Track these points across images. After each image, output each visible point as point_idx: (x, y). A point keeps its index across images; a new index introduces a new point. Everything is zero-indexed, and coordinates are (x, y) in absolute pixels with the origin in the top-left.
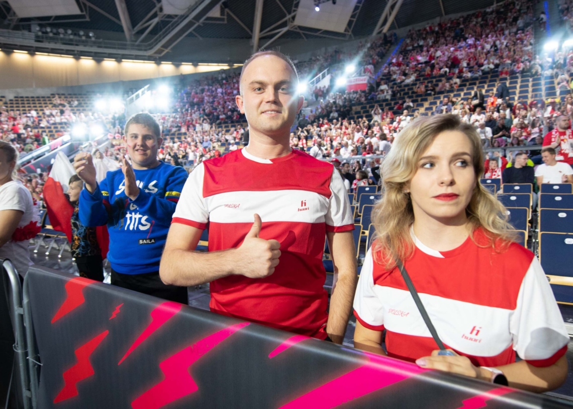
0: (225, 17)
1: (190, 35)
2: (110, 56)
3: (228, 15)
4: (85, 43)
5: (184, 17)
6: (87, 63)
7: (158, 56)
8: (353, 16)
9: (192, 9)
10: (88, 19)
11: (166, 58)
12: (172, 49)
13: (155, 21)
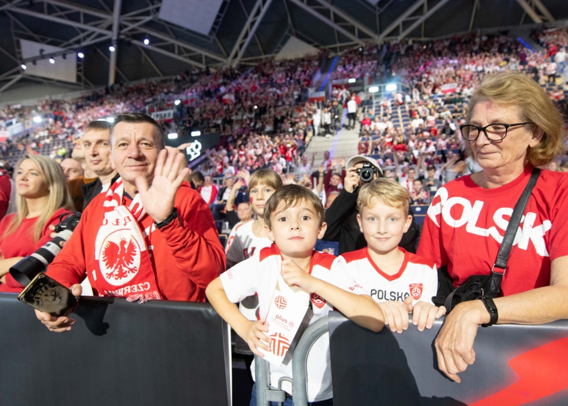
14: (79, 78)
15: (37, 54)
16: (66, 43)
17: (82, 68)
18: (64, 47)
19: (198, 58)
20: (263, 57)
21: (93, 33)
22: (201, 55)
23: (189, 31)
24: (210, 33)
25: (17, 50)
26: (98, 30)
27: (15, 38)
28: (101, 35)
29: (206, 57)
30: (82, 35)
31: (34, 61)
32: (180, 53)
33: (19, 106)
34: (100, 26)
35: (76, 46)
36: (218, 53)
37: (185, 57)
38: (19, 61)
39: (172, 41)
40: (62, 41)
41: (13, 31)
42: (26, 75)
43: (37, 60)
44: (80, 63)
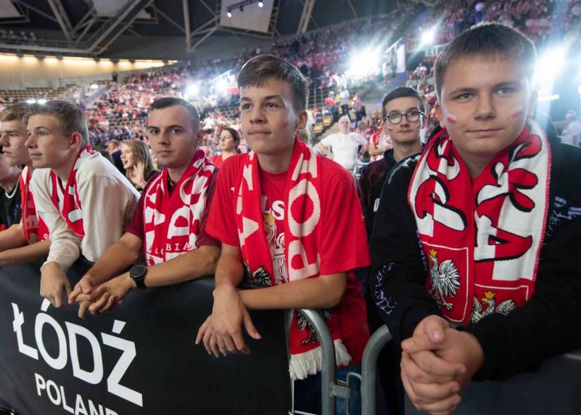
0: (156, 18)
1: (126, 33)
2: (52, 54)
3: (159, 16)
4: (27, 43)
5: (115, 19)
6: (30, 61)
7: (96, 53)
8: (272, 18)
9: (121, 12)
10: (28, 21)
11: (104, 55)
12: (109, 47)
13: (92, 22)
14: (270, 29)
17: (276, 14)
31: (241, 6)
33: (219, 60)
42: (222, 27)
43: (244, 5)
44: (275, 8)
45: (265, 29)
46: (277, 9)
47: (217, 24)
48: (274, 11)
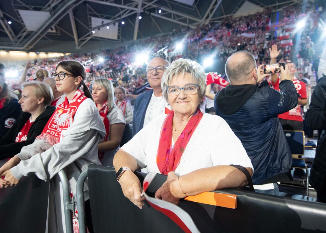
0: (59, 32)
1: (43, 38)
2: (3, 49)
3: (61, 31)
5: (36, 33)
7: (27, 49)
8: (119, 33)
9: (39, 30)
11: (32, 50)
12: (34, 46)
13: (25, 34)
14: (118, 37)
15: (100, 24)
16: (114, 17)
17: (121, 31)
18: (112, 20)
19: (184, 20)
20: (224, 16)
21: (128, 10)
22: (186, 19)
23: (181, 4)
24: (193, 5)
25: (89, 23)
26: (131, 8)
27: (89, 16)
28: (132, 11)
29: (189, 19)
30: (121, 12)
31: (99, 28)
32: (174, 19)
34: (131, 6)
35: (119, 19)
36: (197, 16)
37: (177, 20)
38: (90, 30)
39: (170, 11)
40: (111, 16)
41: (88, 12)
42: (93, 37)
43: (100, 27)
44: (119, 28)
45: (116, 38)
46: (121, 28)
47: (91, 35)
48: (119, 30)
